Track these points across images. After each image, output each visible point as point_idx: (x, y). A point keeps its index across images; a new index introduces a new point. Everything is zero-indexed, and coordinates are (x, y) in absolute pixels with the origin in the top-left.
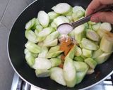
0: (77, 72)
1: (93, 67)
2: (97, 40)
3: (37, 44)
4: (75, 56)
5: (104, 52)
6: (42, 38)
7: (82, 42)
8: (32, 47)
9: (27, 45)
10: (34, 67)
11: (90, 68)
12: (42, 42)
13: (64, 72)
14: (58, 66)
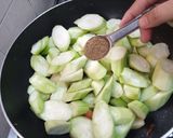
0: (116, 125)
1: (144, 116)
3: (49, 78)
4: (112, 98)
7: (123, 74)
8: (40, 82)
9: (33, 80)
10: (44, 116)
11: (137, 118)
12: (59, 73)
13: (93, 125)
14: (84, 115)
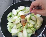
0: (28, 34)
1: (34, 31)
2: (35, 20)
3: (12, 23)
4: (27, 27)
5: (38, 25)
6: (14, 20)
7: (30, 21)
8: (10, 24)
9: (8, 24)
10: (11, 32)
12: (14, 22)
13: (23, 34)
